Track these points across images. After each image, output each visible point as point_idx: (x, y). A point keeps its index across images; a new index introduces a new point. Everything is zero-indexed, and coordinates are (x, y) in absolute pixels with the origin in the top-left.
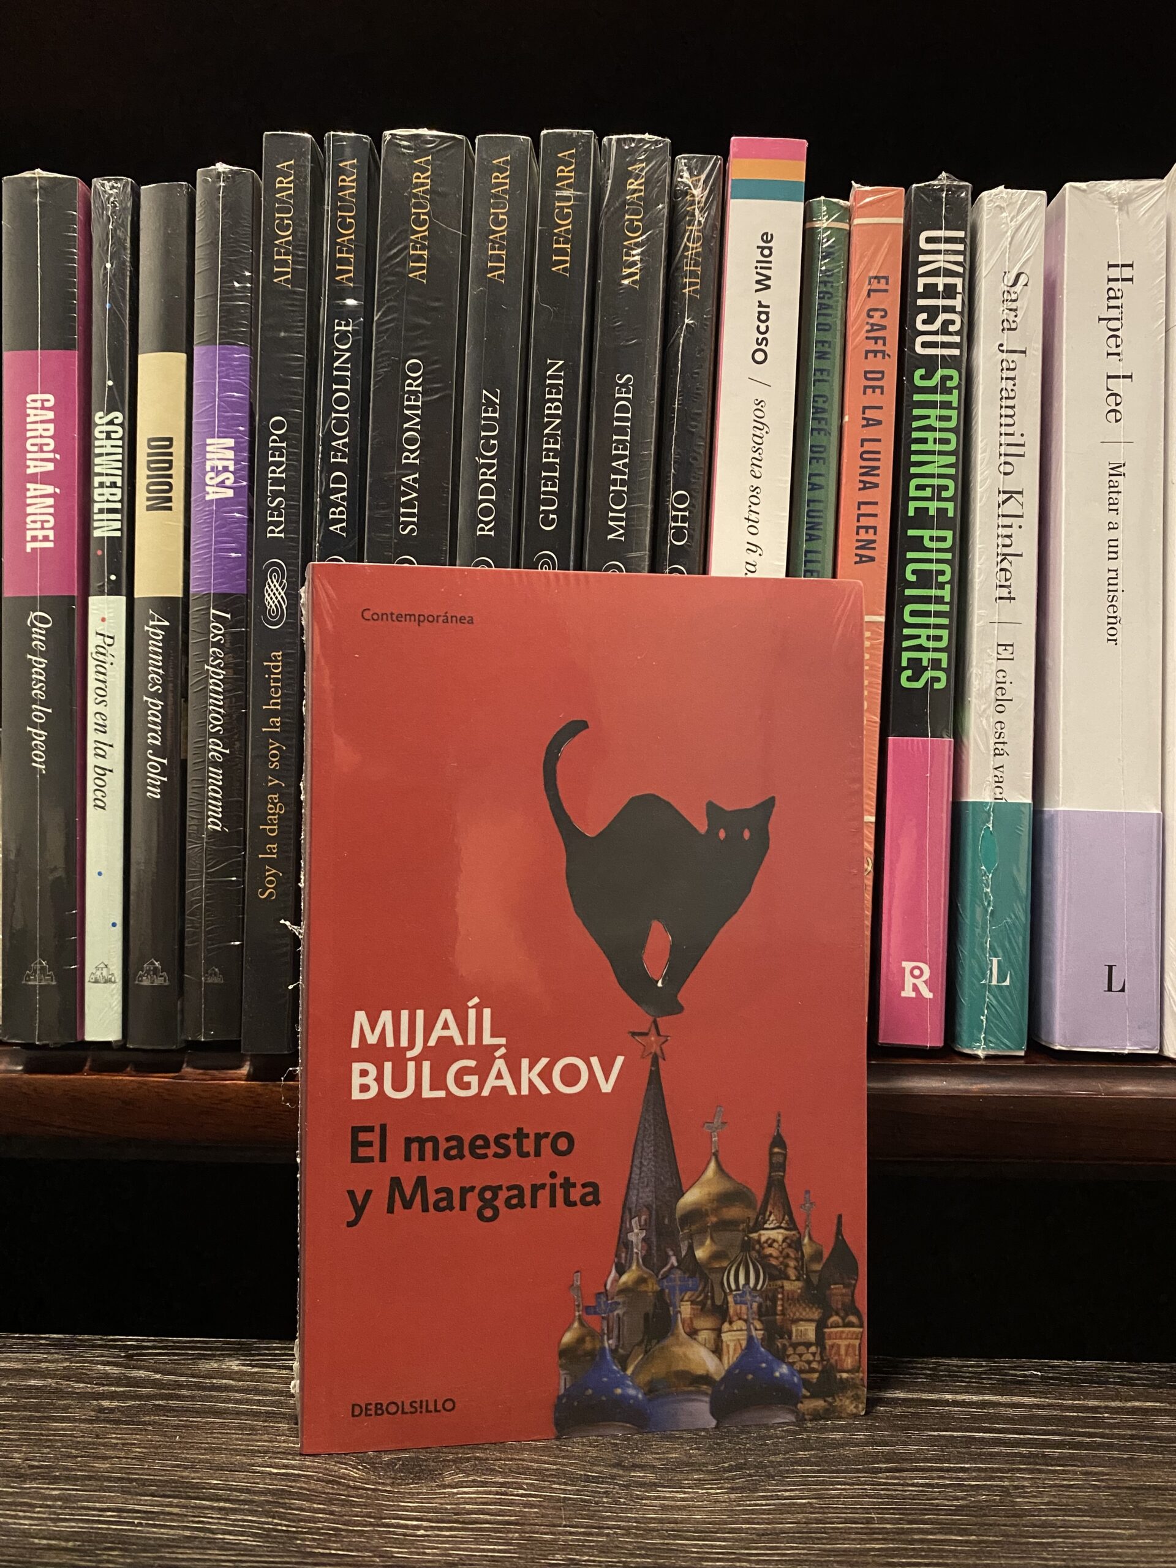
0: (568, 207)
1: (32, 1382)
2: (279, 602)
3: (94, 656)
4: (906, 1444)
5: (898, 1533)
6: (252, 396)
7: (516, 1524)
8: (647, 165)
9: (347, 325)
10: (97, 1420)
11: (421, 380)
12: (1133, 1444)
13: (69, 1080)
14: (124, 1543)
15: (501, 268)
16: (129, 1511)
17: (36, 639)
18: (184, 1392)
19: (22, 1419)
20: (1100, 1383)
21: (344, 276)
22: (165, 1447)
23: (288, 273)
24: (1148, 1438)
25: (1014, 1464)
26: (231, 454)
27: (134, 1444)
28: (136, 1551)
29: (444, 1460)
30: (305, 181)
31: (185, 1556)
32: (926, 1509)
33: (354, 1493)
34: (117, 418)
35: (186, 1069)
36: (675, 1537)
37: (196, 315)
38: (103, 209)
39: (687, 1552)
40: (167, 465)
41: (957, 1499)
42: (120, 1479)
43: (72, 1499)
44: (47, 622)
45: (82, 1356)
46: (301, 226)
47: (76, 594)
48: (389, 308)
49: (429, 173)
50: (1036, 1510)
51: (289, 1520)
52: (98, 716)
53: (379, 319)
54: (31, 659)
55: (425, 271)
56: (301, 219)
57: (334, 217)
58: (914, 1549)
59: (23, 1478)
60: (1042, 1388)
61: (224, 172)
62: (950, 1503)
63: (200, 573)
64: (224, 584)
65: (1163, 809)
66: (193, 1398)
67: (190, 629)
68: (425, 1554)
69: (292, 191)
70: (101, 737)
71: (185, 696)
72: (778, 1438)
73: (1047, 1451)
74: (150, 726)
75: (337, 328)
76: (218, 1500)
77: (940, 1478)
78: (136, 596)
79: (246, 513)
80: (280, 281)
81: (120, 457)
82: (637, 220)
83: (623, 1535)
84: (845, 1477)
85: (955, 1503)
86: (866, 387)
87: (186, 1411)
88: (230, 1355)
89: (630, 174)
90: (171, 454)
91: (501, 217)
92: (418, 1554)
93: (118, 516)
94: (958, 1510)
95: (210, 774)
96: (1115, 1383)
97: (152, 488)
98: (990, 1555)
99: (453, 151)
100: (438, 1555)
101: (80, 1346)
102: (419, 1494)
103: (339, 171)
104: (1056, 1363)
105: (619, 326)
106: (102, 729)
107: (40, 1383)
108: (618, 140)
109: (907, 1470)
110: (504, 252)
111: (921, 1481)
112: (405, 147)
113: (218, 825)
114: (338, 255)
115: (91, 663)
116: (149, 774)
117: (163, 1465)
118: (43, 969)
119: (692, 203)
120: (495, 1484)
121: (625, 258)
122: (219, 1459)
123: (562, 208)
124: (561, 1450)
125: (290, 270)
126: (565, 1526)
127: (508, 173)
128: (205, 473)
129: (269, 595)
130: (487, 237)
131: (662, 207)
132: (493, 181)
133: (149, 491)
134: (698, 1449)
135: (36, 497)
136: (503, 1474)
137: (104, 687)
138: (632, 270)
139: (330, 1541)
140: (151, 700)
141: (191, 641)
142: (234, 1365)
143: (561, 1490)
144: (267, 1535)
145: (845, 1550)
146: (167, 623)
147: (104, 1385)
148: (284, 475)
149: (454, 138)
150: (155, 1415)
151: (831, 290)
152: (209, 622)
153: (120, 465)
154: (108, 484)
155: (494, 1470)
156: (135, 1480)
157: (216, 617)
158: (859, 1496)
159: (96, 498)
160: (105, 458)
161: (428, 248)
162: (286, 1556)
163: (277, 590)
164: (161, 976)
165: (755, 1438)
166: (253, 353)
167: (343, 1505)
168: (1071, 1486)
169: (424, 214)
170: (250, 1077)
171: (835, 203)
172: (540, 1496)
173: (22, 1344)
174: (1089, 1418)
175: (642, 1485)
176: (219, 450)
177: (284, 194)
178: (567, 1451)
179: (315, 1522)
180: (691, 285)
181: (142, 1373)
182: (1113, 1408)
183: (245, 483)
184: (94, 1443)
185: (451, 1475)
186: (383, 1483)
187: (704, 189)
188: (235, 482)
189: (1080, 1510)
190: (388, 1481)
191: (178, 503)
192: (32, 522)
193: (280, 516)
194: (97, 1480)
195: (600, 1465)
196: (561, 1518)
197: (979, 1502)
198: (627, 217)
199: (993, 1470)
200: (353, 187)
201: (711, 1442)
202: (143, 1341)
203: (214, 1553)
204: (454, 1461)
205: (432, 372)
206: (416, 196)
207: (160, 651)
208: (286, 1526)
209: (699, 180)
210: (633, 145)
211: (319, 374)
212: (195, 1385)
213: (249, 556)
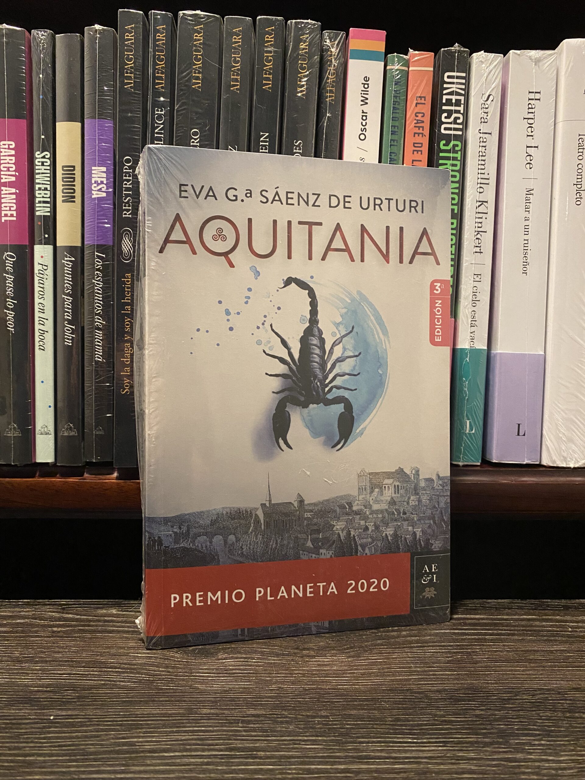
0: (270, 56)
1: (18, 621)
2: (129, 249)
3: (38, 275)
4: (425, 636)
5: (423, 672)
6: (114, 146)
7: (254, 674)
8: (309, 36)
9: (161, 111)
10: (52, 636)
11: (198, 140)
12: (524, 633)
13: (30, 481)
14: (75, 687)
15: (237, 85)
16: (74, 674)
17: (8, 266)
18: (91, 623)
19: (16, 637)
20: (509, 609)
21: (160, 86)
22: (86, 647)
23: (131, 83)
24: (530, 631)
25: (472, 642)
26: (104, 175)
27: (71, 646)
28: (79, 690)
29: (218, 649)
30: (140, 36)
31: (103, 692)
32: (434, 662)
33: (177, 663)
34: (47, 155)
35: (86, 475)
36: (325, 677)
37: (85, 103)
38: (37, 47)
39: (331, 682)
40: (72, 180)
41: (448, 658)
42: (68, 661)
43: (46, 670)
44: (14, 258)
45: (40, 609)
46: (138, 59)
47: (27, 244)
48: (183, 103)
49: (202, 34)
50: (482, 661)
51: (149, 675)
52: (40, 305)
53: (177, 108)
54: (6, 276)
55: (200, 85)
56: (138, 55)
57: (154, 56)
58: (430, 678)
59: (21, 662)
60: (484, 612)
61: (99, 30)
62: (445, 659)
63: (89, 234)
64: (102, 240)
65: (545, 352)
66: (96, 626)
67: (85, 262)
68: (213, 687)
69: (133, 41)
70: (42, 315)
71: (83, 295)
72: (368, 635)
73: (487, 637)
74: (66, 309)
75: (156, 112)
76: (115, 668)
77: (440, 649)
78: (58, 245)
79: (112, 204)
80: (128, 87)
81: (49, 175)
82: (305, 64)
83: (302, 677)
84: (399, 650)
85: (447, 659)
86: (414, 151)
87: (94, 631)
88: (111, 607)
89: (301, 40)
90: (74, 174)
91: (237, 59)
92: (211, 687)
93: (49, 205)
94: (448, 662)
95: (96, 334)
96: (515, 609)
97: (65, 191)
98: (463, 679)
99: (214, 23)
100: (220, 687)
101: (39, 605)
102: (208, 663)
103: (156, 31)
104: (489, 601)
105: (296, 117)
106: (42, 311)
107: (22, 621)
108: (296, 22)
109: (426, 646)
110: (239, 77)
111: (433, 651)
112: (190, 20)
113: (100, 358)
114: (156, 75)
115: (36, 279)
116: (66, 333)
117: (86, 654)
118: (14, 428)
119: (331, 55)
120: (241, 658)
121: (299, 83)
122: (113, 651)
123: (268, 56)
124: (270, 643)
125: (133, 81)
126: (275, 674)
127: (241, 37)
128: (92, 184)
129: (124, 246)
130: (231, 69)
131: (317, 58)
132: (233, 40)
133: (63, 193)
134: (333, 641)
135: (6, 194)
136: (246, 654)
137: (42, 290)
138: (302, 89)
139: (169, 683)
140: (66, 297)
141: (85, 268)
142: (114, 611)
143: (273, 660)
144: (140, 682)
145: (400, 679)
146: (73, 259)
147: (53, 621)
148: (131, 186)
149: (215, 17)
150: (80, 634)
151: (398, 100)
152: (95, 259)
153: (49, 179)
154: (43, 189)
155: (241, 652)
156: (75, 661)
157: (97, 256)
158: (405, 658)
159: (37, 195)
160: (41, 175)
161: (202, 73)
162: (150, 690)
163: (128, 243)
164: (74, 431)
165: (357, 636)
166: (115, 124)
167: (173, 668)
168: (497, 651)
169: (200, 55)
170: (117, 478)
171: (401, 57)
172: (263, 662)
173: (10, 604)
174: (504, 623)
175: (308, 656)
176: (99, 173)
177: (129, 42)
178: (273, 643)
179: (161, 676)
180: (330, 97)
181: (70, 616)
182: (515, 619)
183: (111, 190)
184: (52, 646)
185: (222, 654)
186: (190, 659)
187: (337, 49)
188: (107, 189)
189: (501, 660)
190: (193, 658)
191: (78, 199)
192: (4, 207)
193: (129, 206)
194: (56, 662)
195: (288, 649)
196: (273, 671)
197: (458, 658)
198: (300, 62)
199: (463, 645)
200: (163, 40)
201: (338, 638)
202: (69, 602)
203: (116, 690)
204: (222, 649)
205: (205, 136)
206: (195, 46)
207: (70, 273)
208: (148, 678)
209: (334, 44)
210: (303, 25)
211: (148, 136)
212: (97, 620)
213: (114, 226)
